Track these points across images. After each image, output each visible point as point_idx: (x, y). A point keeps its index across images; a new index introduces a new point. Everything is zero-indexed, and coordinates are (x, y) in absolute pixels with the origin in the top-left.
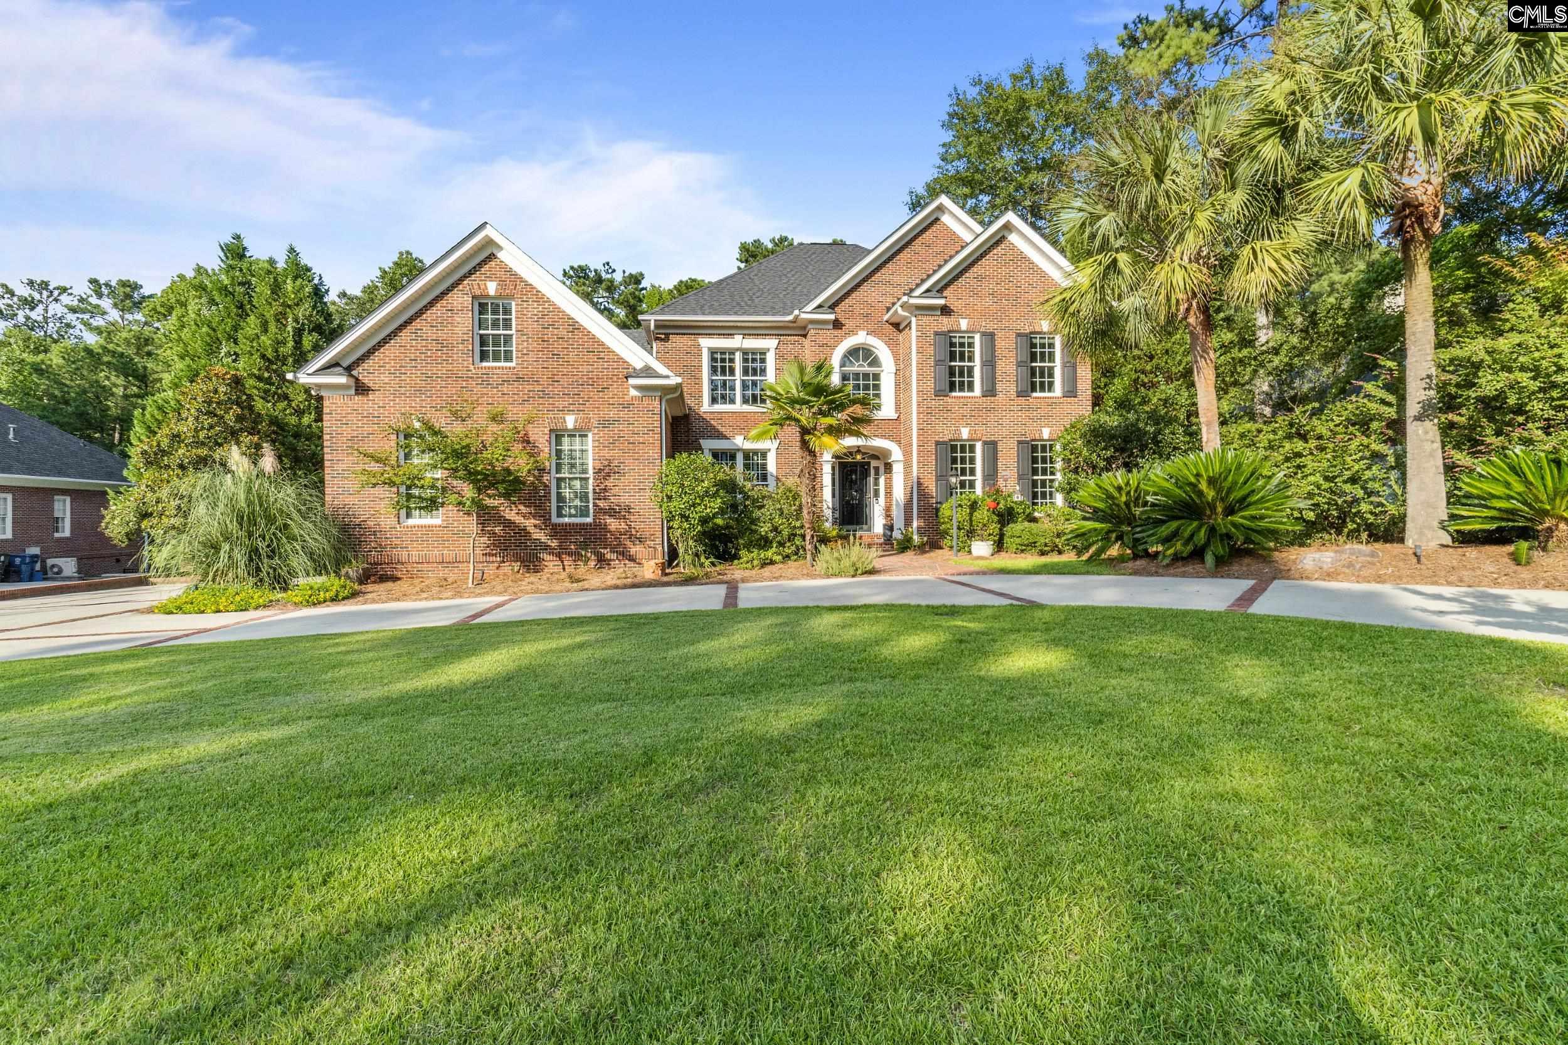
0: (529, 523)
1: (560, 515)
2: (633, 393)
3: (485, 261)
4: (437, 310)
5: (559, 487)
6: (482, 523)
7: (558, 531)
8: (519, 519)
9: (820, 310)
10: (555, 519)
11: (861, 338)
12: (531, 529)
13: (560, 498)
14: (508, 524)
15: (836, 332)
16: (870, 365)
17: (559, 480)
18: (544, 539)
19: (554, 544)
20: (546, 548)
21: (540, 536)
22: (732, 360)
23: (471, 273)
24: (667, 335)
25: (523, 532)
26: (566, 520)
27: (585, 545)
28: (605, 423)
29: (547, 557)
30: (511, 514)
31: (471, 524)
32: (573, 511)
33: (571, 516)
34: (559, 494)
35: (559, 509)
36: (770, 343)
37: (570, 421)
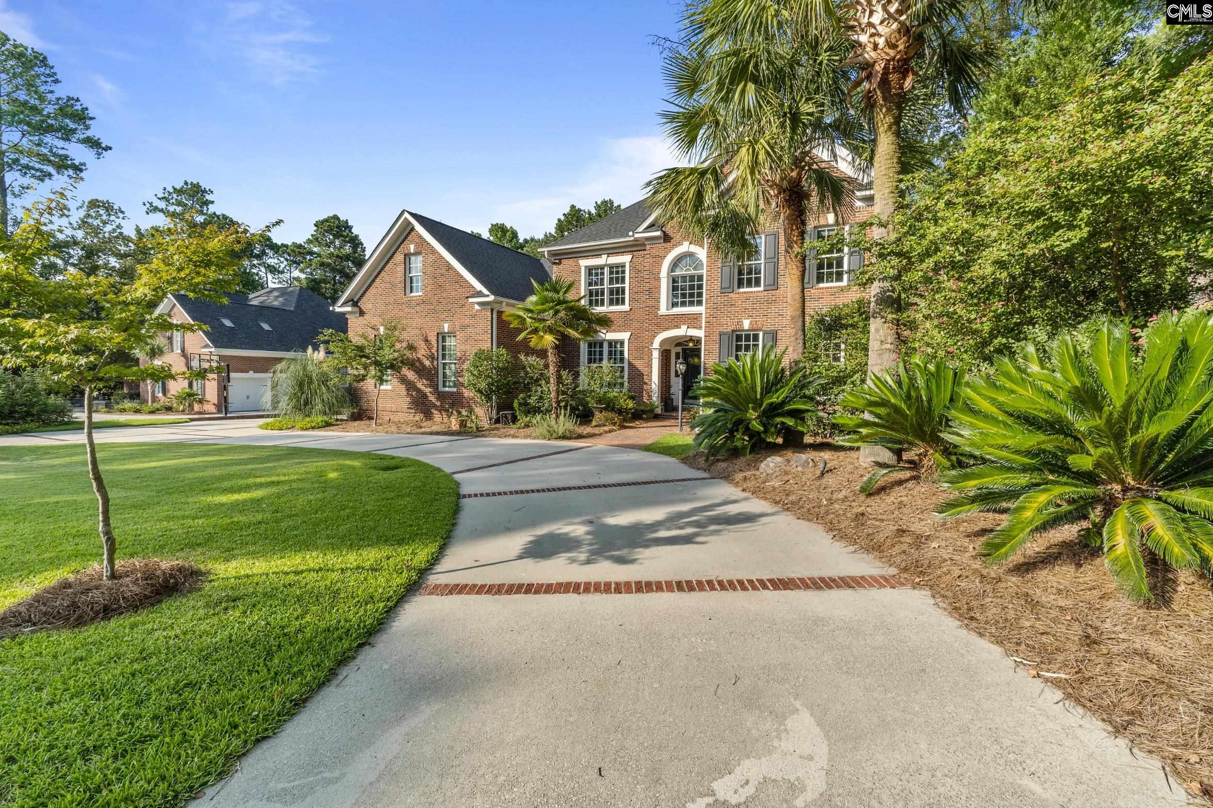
0: (428, 390)
1: (444, 386)
2: (477, 307)
3: (409, 233)
4: (390, 265)
5: (444, 368)
6: (408, 390)
7: (441, 396)
8: (423, 388)
9: (649, 229)
10: (441, 389)
11: (685, 247)
12: (429, 395)
13: (444, 374)
14: (419, 390)
15: (668, 245)
16: (695, 269)
17: (445, 364)
18: (434, 400)
19: (438, 404)
20: (435, 406)
21: (432, 398)
22: (602, 274)
23: (404, 241)
24: (560, 260)
25: (425, 396)
26: (447, 389)
27: (453, 405)
28: (464, 327)
29: (433, 411)
30: (419, 385)
31: (402, 389)
32: (451, 384)
33: (450, 387)
34: (444, 373)
35: (444, 382)
36: (626, 259)
37: (446, 327)
